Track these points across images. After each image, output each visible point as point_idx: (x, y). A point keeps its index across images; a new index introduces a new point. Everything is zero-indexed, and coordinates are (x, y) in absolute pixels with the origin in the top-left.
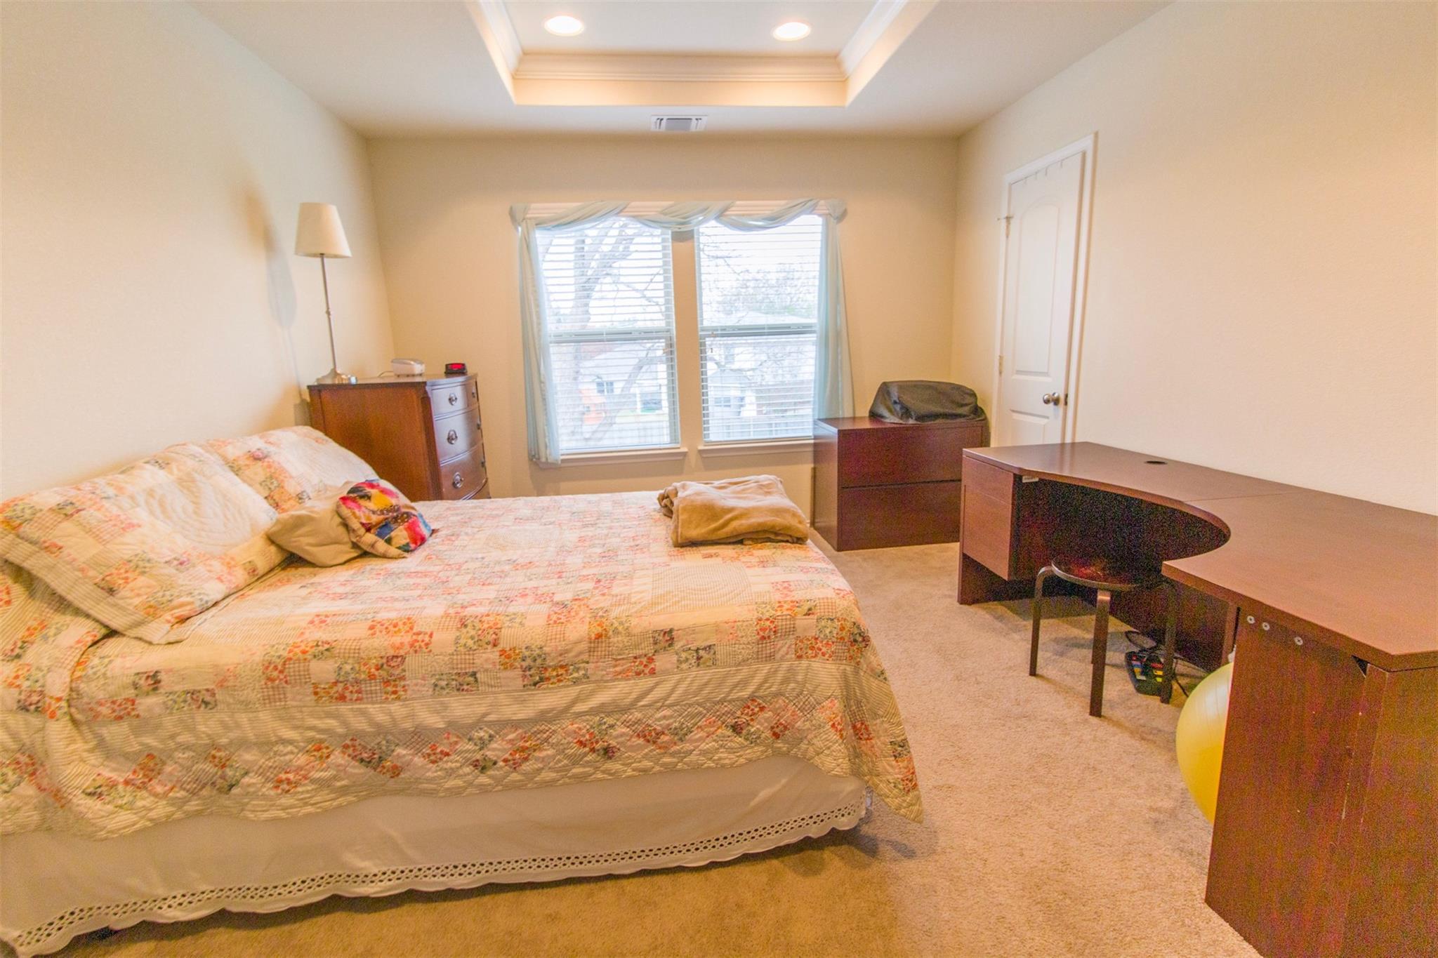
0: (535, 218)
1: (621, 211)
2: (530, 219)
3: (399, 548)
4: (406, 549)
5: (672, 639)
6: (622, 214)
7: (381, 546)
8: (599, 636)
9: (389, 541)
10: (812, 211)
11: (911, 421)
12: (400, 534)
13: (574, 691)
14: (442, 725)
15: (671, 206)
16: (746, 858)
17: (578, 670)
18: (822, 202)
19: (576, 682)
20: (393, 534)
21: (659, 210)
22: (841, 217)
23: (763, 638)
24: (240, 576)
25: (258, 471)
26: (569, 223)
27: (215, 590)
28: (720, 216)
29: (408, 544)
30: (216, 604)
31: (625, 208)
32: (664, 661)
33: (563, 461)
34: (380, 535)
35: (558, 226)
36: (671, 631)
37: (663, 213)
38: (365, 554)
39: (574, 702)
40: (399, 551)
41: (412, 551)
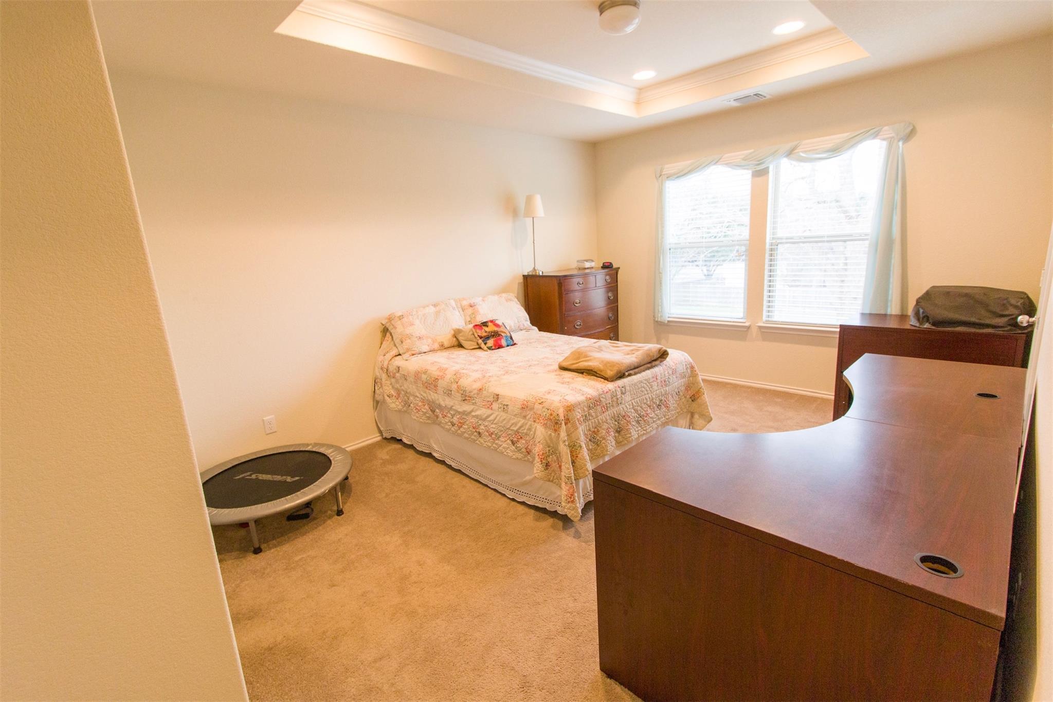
0: (667, 174)
1: (717, 162)
2: (664, 174)
3: (487, 347)
4: (490, 348)
5: (498, 398)
6: (718, 163)
7: (483, 345)
8: (480, 389)
9: (485, 344)
10: (876, 135)
11: (927, 325)
12: (491, 342)
13: (472, 407)
14: (444, 406)
15: (751, 153)
16: (523, 503)
17: (474, 400)
18: (886, 128)
19: (473, 404)
20: (488, 341)
21: (743, 157)
22: (910, 135)
23: (523, 408)
24: (436, 346)
25: (470, 311)
26: (683, 176)
27: (425, 348)
28: (790, 153)
29: (492, 347)
30: (425, 353)
31: (720, 159)
32: (495, 406)
33: (668, 321)
34: (483, 341)
35: (677, 177)
36: (498, 395)
37: (744, 159)
38: (480, 348)
39: (472, 411)
40: (487, 349)
41: (493, 350)
